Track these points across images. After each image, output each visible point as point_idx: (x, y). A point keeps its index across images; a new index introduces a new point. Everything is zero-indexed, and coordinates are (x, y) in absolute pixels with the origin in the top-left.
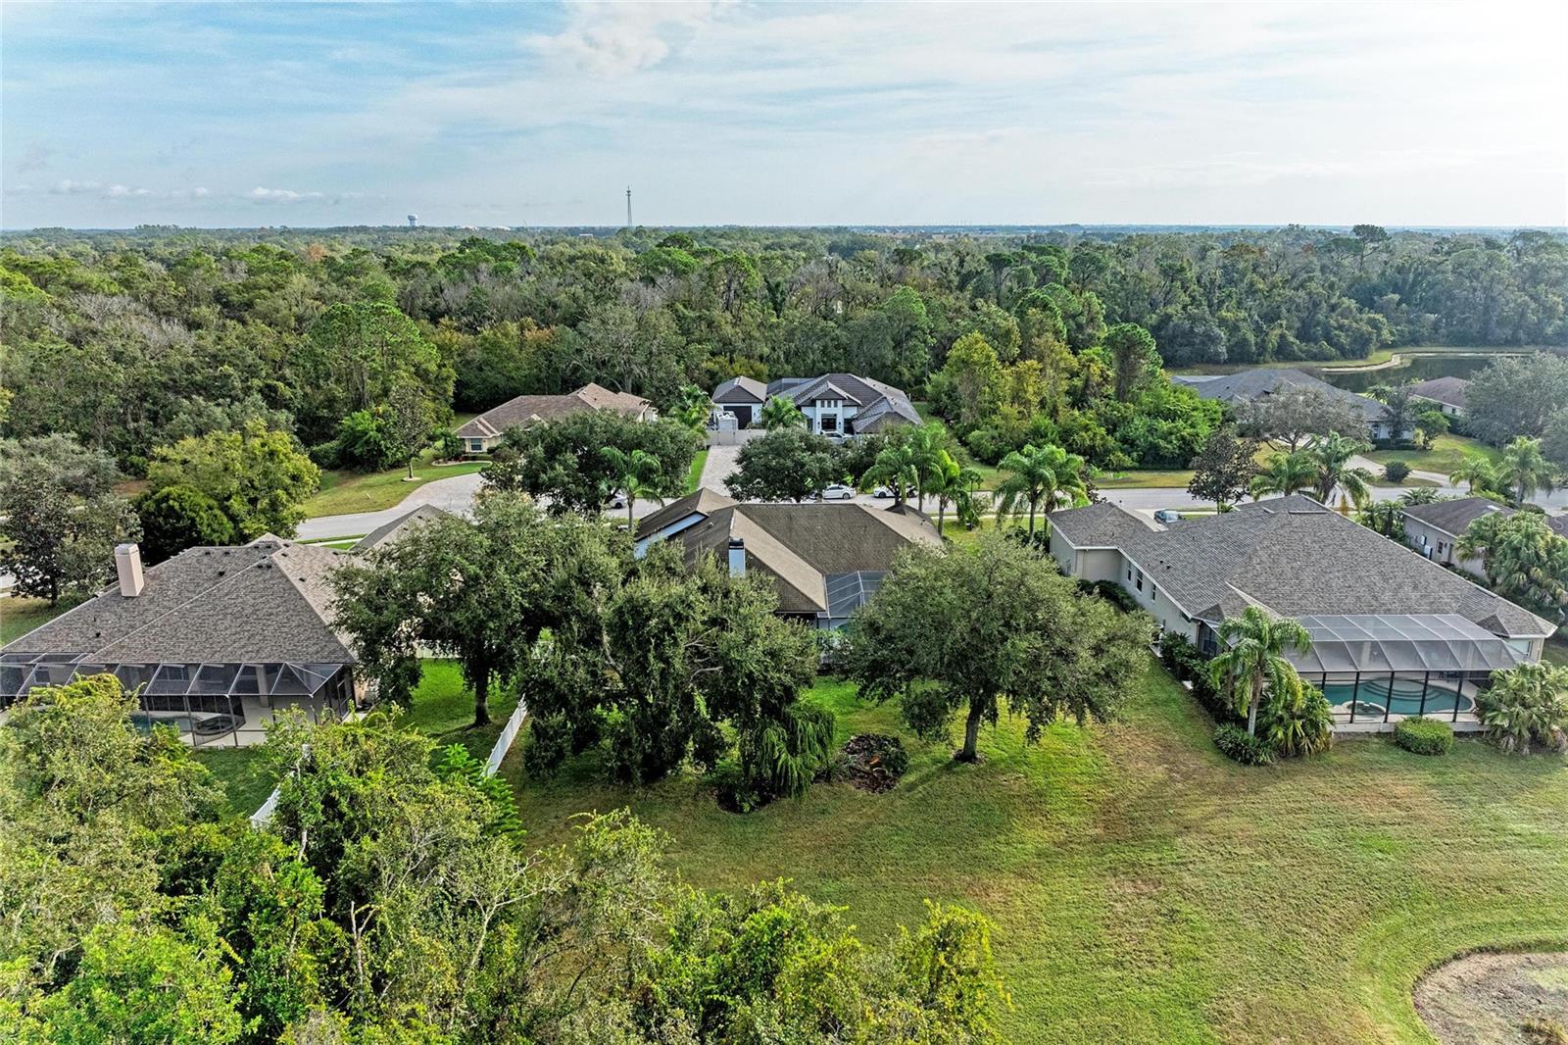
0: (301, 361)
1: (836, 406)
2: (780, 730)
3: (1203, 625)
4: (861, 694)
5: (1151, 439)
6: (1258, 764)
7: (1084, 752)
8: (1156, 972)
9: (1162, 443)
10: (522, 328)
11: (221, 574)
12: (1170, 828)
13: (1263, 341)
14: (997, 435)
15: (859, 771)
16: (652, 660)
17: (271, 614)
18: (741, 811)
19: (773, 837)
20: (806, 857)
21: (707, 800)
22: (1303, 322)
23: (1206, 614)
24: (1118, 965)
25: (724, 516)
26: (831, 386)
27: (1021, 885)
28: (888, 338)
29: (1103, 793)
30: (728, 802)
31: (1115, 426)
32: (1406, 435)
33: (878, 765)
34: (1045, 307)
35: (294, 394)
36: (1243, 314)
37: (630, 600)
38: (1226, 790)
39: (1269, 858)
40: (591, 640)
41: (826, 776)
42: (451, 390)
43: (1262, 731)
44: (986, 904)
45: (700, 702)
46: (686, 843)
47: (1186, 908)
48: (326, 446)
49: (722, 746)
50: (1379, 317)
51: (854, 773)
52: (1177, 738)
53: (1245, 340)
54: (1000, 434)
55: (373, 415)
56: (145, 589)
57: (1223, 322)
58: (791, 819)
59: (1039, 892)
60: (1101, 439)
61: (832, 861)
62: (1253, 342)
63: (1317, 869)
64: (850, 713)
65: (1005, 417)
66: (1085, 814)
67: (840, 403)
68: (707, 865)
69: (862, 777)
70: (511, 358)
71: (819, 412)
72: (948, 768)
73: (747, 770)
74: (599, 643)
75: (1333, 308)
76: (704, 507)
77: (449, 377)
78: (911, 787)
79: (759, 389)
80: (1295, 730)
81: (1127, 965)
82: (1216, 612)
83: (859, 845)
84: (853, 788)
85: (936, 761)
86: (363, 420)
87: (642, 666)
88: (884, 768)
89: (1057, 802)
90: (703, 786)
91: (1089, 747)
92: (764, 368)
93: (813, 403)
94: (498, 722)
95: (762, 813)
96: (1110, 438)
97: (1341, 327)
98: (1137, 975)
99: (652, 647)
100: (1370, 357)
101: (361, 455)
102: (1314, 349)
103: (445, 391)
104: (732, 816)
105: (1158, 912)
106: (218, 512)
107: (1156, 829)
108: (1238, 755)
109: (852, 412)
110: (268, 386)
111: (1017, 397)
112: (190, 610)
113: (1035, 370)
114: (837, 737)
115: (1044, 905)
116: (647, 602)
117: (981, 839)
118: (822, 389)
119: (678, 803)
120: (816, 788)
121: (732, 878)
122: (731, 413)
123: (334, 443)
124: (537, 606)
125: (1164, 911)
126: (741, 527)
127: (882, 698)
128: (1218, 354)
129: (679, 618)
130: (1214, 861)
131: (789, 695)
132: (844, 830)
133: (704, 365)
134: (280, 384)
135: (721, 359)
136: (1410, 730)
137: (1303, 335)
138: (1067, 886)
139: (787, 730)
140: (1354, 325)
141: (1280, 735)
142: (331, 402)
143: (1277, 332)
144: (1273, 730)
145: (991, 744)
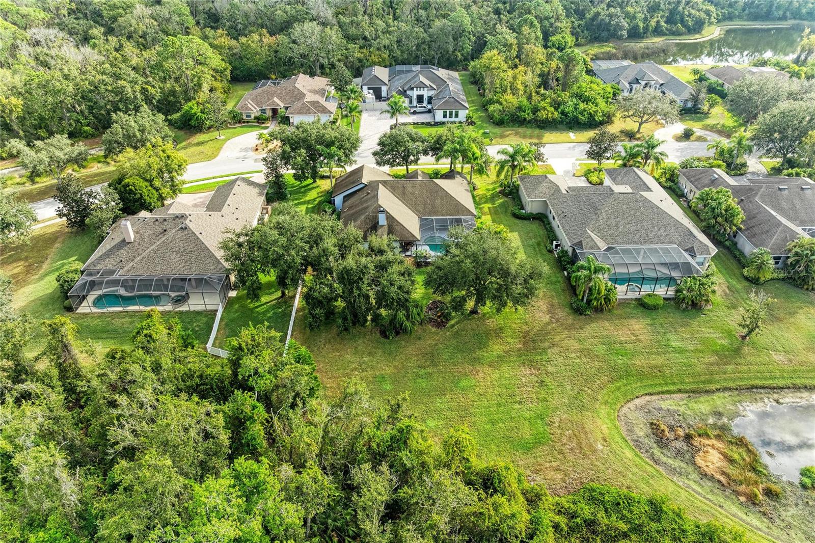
1: (423, 90)
2: (403, 312)
3: (575, 249)
6: (585, 315)
9: (580, 116)
10: (261, 36)
11: (165, 230)
12: (547, 344)
13: (647, 25)
14: (502, 109)
17: (192, 251)
20: (413, 359)
21: (376, 334)
22: (670, 14)
23: (576, 244)
25: (375, 187)
26: (421, 78)
27: (490, 370)
28: (450, 38)
29: (525, 328)
30: (384, 334)
31: (559, 105)
32: (700, 106)
33: (440, 316)
34: (531, 25)
35: (157, 92)
38: (570, 328)
42: (229, 74)
43: (589, 302)
44: (477, 378)
47: (548, 380)
48: (175, 116)
51: (431, 320)
52: (556, 301)
53: (638, 26)
55: (198, 104)
56: (135, 238)
57: (627, 15)
58: (407, 342)
59: (496, 373)
60: (551, 114)
61: (423, 361)
62: (641, 27)
63: (597, 363)
65: (506, 101)
66: (517, 338)
69: (434, 322)
70: (256, 53)
71: (415, 93)
72: (467, 317)
76: (365, 178)
79: (384, 75)
80: (601, 302)
81: (523, 403)
82: (580, 244)
83: (433, 353)
84: (430, 327)
85: (462, 314)
86: (192, 107)
88: (442, 318)
89: (507, 333)
93: (412, 88)
95: (397, 339)
96: (555, 113)
97: (689, 15)
98: (526, 407)
100: (703, 32)
101: (195, 125)
102: (674, 28)
104: (386, 341)
107: (542, 345)
109: (432, 93)
111: (513, 86)
113: (522, 72)
115: (497, 379)
116: (352, 268)
118: (417, 80)
122: (371, 91)
123: (178, 114)
125: (539, 381)
126: (383, 196)
132: (427, 346)
133: (356, 55)
135: (365, 51)
136: (647, 299)
137: (669, 21)
138: (507, 371)
139: (406, 311)
140: (698, 13)
141: (595, 304)
142: (173, 92)
143: (655, 20)
144: (593, 302)
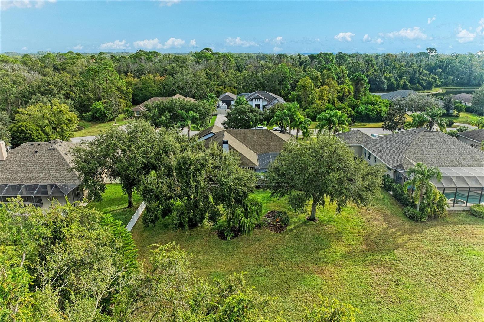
0: (79, 85)
1: (260, 101)
2: (242, 209)
3: (396, 171)
4: (272, 195)
5: (366, 111)
6: (421, 222)
7: (355, 217)
8: (395, 306)
9: (370, 113)
10: (155, 76)
11: (36, 152)
13: (398, 84)
14: (314, 110)
15: (271, 224)
16: (191, 181)
17: (53, 166)
18: (227, 240)
19: (239, 250)
20: (252, 258)
21: (213, 235)
22: (411, 78)
23: (397, 167)
24: (379, 303)
25: (221, 134)
26: (258, 95)
27: (337, 270)
28: (277, 80)
29: (364, 233)
30: (222, 235)
31: (354, 107)
32: (451, 111)
33: (278, 222)
34: (329, 69)
35: (76, 96)
36: (392, 75)
37: (183, 158)
38: (411, 232)
39: (432, 258)
40: (169, 174)
41: (259, 226)
42: (131, 97)
43: (422, 210)
44: (323, 277)
45: (211, 198)
46: (205, 252)
47: (403, 279)
48: (87, 114)
49: (220, 215)
50: (436, 76)
51: (270, 225)
52: (389, 212)
53: (393, 83)
54: (315, 110)
55: (103, 103)
56: (8, 157)
57: (385, 77)
58: (246, 243)
59: (343, 272)
60: (350, 112)
61: (262, 259)
62: (395, 84)
63: (451, 263)
64: (267, 203)
65: (317, 105)
66: (358, 241)
67: (261, 100)
68: (213, 261)
69: (273, 227)
70: (151, 86)
71: (254, 103)
72: (305, 223)
73: (229, 224)
74: (172, 176)
75: (421, 73)
76: (214, 131)
77: (130, 92)
78: (291, 230)
79: (234, 97)
80: (434, 209)
81: (382, 303)
82: (401, 166)
83: (272, 253)
84: (269, 231)
85: (300, 221)
86: (100, 105)
87: (188, 183)
88: (281, 223)
89: (347, 236)
90: (212, 230)
91: (357, 215)
92: (236, 90)
93: (252, 100)
94: (137, 206)
95: (235, 240)
96: (352, 111)
97: (423, 80)
98: (387, 307)
99: (191, 176)
100: (432, 90)
101: (99, 117)
102: (415, 87)
103: (129, 97)
104: (223, 241)
105: (391, 280)
106: (40, 132)
107: (386, 247)
108: (413, 218)
109: (265, 103)
110: (67, 93)
111: (321, 98)
112: (23, 165)
113: (327, 89)
114: (263, 211)
115: (346, 277)
116: (189, 159)
117: (318, 251)
118: (255, 95)
119: (203, 236)
120: (255, 231)
121: (223, 267)
122: (225, 104)
123: (90, 113)
124: (149, 162)
125: (394, 280)
126: (227, 136)
127: (281, 197)
128: (384, 88)
129: (202, 165)
130: (410, 260)
131: (245, 195)
132: (266, 247)
133: (216, 89)
134: (71, 93)
135: (221, 87)
136: (477, 209)
137: (411, 82)
138: (355, 270)
139: (244, 209)
140: (428, 79)
141: (429, 211)
142: (89, 99)
143: (403, 81)
144: (426, 209)
145: (320, 214)
